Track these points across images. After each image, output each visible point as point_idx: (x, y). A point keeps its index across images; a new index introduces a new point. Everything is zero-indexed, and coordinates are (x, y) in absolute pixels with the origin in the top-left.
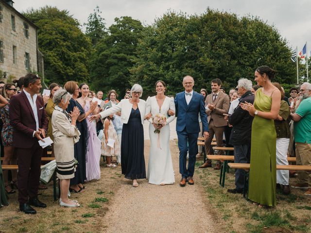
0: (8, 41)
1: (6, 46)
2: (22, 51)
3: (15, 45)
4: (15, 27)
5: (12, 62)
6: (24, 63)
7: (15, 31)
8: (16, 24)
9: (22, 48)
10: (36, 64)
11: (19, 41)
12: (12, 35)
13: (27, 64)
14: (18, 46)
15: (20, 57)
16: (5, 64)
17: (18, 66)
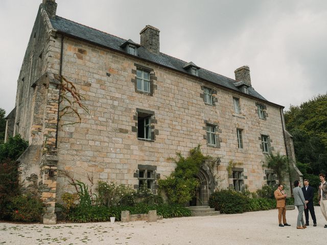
0: (228, 124)
1: (223, 130)
2: (254, 133)
3: (240, 127)
4: (240, 109)
5: (235, 146)
6: (259, 146)
7: (240, 113)
8: (242, 106)
9: (254, 130)
10: (284, 147)
11: (250, 123)
12: (235, 118)
13: (265, 147)
14: (246, 128)
15: (250, 141)
16: (222, 149)
17: (247, 150)
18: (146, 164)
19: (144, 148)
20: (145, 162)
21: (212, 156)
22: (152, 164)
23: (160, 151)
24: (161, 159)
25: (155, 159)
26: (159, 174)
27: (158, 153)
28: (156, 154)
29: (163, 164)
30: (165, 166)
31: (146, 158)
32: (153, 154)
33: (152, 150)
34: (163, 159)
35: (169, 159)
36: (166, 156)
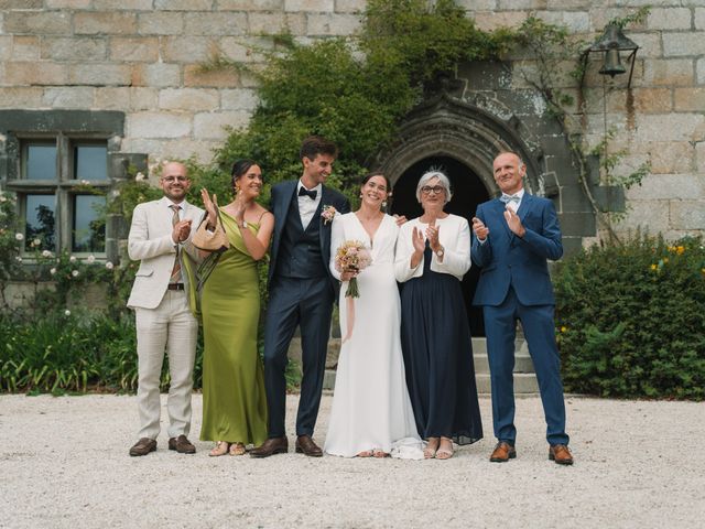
18: (58, 105)
19: (37, 23)
20: (50, 94)
21: (549, 18)
22: (95, 103)
23: (149, 26)
24: (159, 72)
25: (113, 74)
26: (146, 156)
27: (139, 38)
28: (121, 49)
29: (169, 97)
30: (190, 112)
31: (57, 73)
32: (101, 48)
33: (93, 26)
34: (174, 70)
35: (212, 70)
36: (197, 52)
